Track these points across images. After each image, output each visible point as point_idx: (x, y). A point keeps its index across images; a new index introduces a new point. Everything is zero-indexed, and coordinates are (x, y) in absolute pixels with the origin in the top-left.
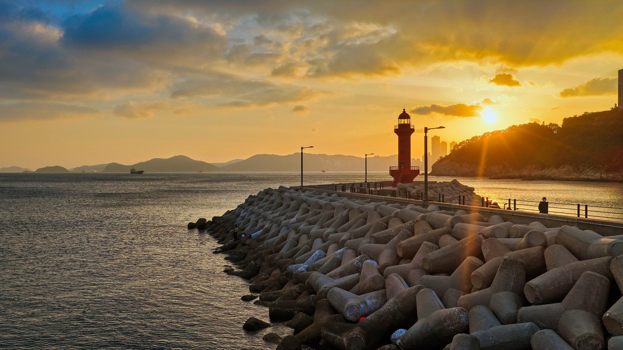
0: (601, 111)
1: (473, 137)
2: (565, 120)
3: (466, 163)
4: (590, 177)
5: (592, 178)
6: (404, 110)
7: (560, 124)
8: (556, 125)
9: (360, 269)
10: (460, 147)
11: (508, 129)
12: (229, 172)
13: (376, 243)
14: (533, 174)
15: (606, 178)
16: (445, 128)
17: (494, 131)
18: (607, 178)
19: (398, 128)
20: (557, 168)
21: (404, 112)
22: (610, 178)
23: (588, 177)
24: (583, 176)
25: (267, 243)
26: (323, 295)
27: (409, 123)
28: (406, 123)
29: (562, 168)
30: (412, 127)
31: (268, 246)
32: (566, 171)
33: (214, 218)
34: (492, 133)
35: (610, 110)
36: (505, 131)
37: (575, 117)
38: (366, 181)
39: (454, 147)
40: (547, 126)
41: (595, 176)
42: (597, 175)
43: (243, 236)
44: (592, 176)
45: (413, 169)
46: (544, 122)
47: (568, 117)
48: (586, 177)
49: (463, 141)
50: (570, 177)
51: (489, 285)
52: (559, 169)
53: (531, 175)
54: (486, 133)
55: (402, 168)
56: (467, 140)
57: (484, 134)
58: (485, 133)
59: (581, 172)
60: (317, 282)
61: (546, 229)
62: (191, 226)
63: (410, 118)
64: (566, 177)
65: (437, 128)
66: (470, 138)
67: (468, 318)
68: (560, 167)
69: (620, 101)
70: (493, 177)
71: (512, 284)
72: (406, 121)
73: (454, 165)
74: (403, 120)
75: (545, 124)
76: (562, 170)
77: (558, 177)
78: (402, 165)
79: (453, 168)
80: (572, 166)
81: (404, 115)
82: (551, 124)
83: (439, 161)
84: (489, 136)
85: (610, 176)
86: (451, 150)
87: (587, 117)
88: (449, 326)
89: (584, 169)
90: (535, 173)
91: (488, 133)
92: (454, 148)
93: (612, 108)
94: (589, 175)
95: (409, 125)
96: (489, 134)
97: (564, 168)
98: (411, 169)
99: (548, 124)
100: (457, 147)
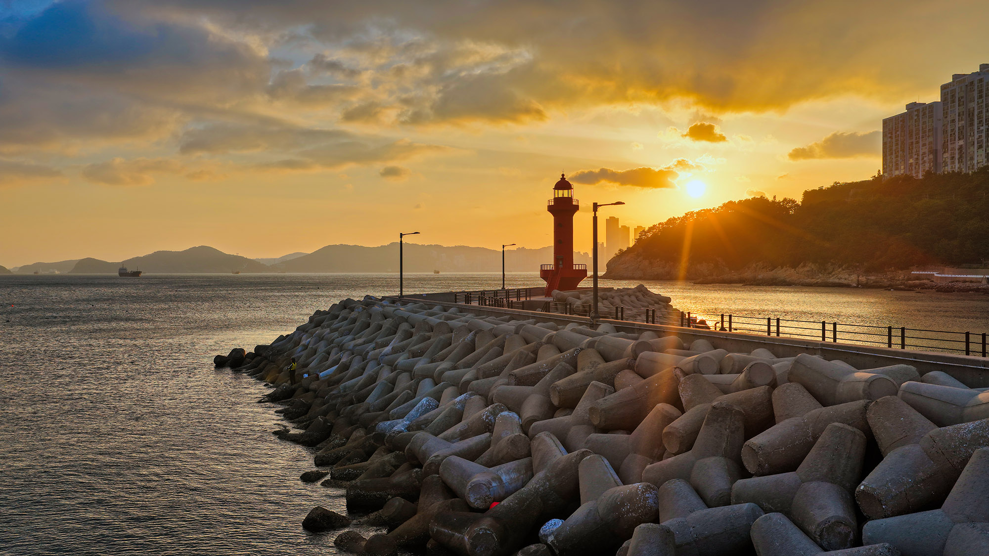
0: (859, 180)
1: (669, 219)
2: (807, 194)
3: (658, 260)
4: (843, 280)
5: (845, 282)
6: (563, 175)
7: (799, 200)
8: (794, 202)
9: (491, 426)
10: (650, 235)
11: (722, 207)
12: (285, 273)
13: (518, 385)
14: (760, 277)
15: (865, 282)
16: (624, 203)
17: (702, 210)
18: (867, 283)
19: (553, 204)
20: (794, 266)
21: (563, 178)
22: (872, 282)
23: (840, 281)
24: (832, 280)
25: (345, 388)
26: (433, 468)
27: (570, 196)
28: (566, 195)
29: (802, 267)
30: (574, 203)
31: (345, 392)
32: (808, 271)
33: (259, 348)
34: (698, 213)
35: (871, 179)
36: (717, 211)
37: (821, 190)
38: (503, 288)
39: (640, 234)
40: (779, 203)
41: (850, 279)
42: (853, 278)
43: (306, 376)
44: (846, 279)
45: (577, 268)
46: (775, 197)
47: (810, 189)
48: (837, 281)
49: (654, 226)
50: (813, 280)
51: (689, 448)
52: (797, 269)
53: (757, 278)
55: (561, 266)
56: (659, 224)
57: (686, 214)
58: (687, 212)
59: (829, 273)
60: (423, 448)
61: (776, 359)
62: (220, 363)
63: (573, 189)
64: (808, 280)
65: (612, 204)
66: (664, 220)
67: (657, 498)
68: (800, 266)
69: (885, 166)
70: (698, 281)
71: (724, 445)
72: (565, 193)
73: (640, 262)
74: (561, 192)
75: (777, 200)
76: (801, 270)
77: (796, 281)
78: (561, 263)
79: (639, 267)
80: (817, 265)
81: (563, 184)
82: (785, 200)
83: (617, 256)
84: (694, 217)
85: (871, 280)
86: (636, 239)
87: (839, 190)
88: (628, 512)
89: (834, 269)
90: (762, 275)
91: (692, 212)
92: (640, 236)
93: (874, 177)
94: (841, 278)
95: (570, 199)
96: (693, 215)
97: (804, 266)
98: (574, 269)
99: (781, 200)
100: (645, 235)
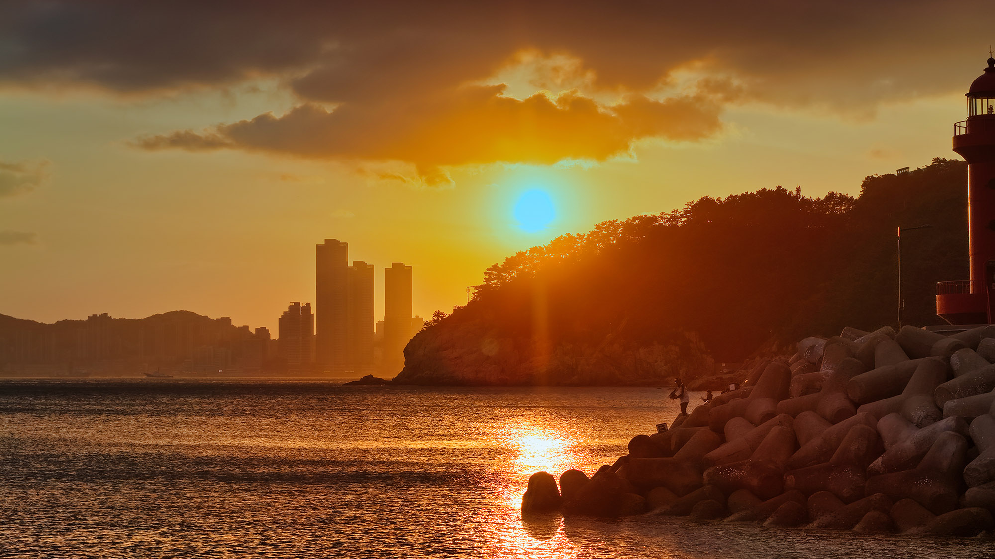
2: (870, 184)
10: (509, 277)
11: (686, 212)
17: (635, 218)
36: (669, 220)
37: (904, 175)
39: (485, 273)
46: (798, 191)
47: (878, 175)
49: (520, 255)
54: (603, 224)
56: (533, 250)
57: (598, 226)
58: (599, 222)
82: (831, 196)
83: (431, 328)
84: (618, 234)
86: (476, 288)
91: (612, 223)
92: (486, 280)
96: (616, 229)
99: (822, 198)
100: (499, 277)
